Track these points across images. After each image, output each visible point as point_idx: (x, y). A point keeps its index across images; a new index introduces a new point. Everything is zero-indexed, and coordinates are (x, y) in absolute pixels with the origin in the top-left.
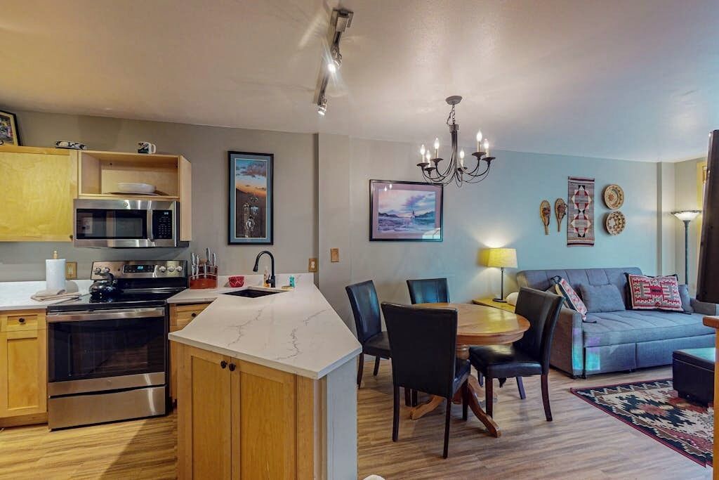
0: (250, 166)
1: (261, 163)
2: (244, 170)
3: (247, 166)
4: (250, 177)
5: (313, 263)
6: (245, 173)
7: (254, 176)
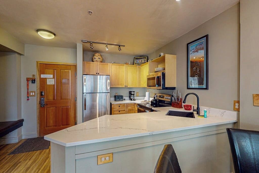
0: (196, 47)
1: (201, 43)
2: (193, 50)
3: (194, 48)
4: (196, 53)
5: (237, 104)
6: (194, 52)
7: (198, 52)
